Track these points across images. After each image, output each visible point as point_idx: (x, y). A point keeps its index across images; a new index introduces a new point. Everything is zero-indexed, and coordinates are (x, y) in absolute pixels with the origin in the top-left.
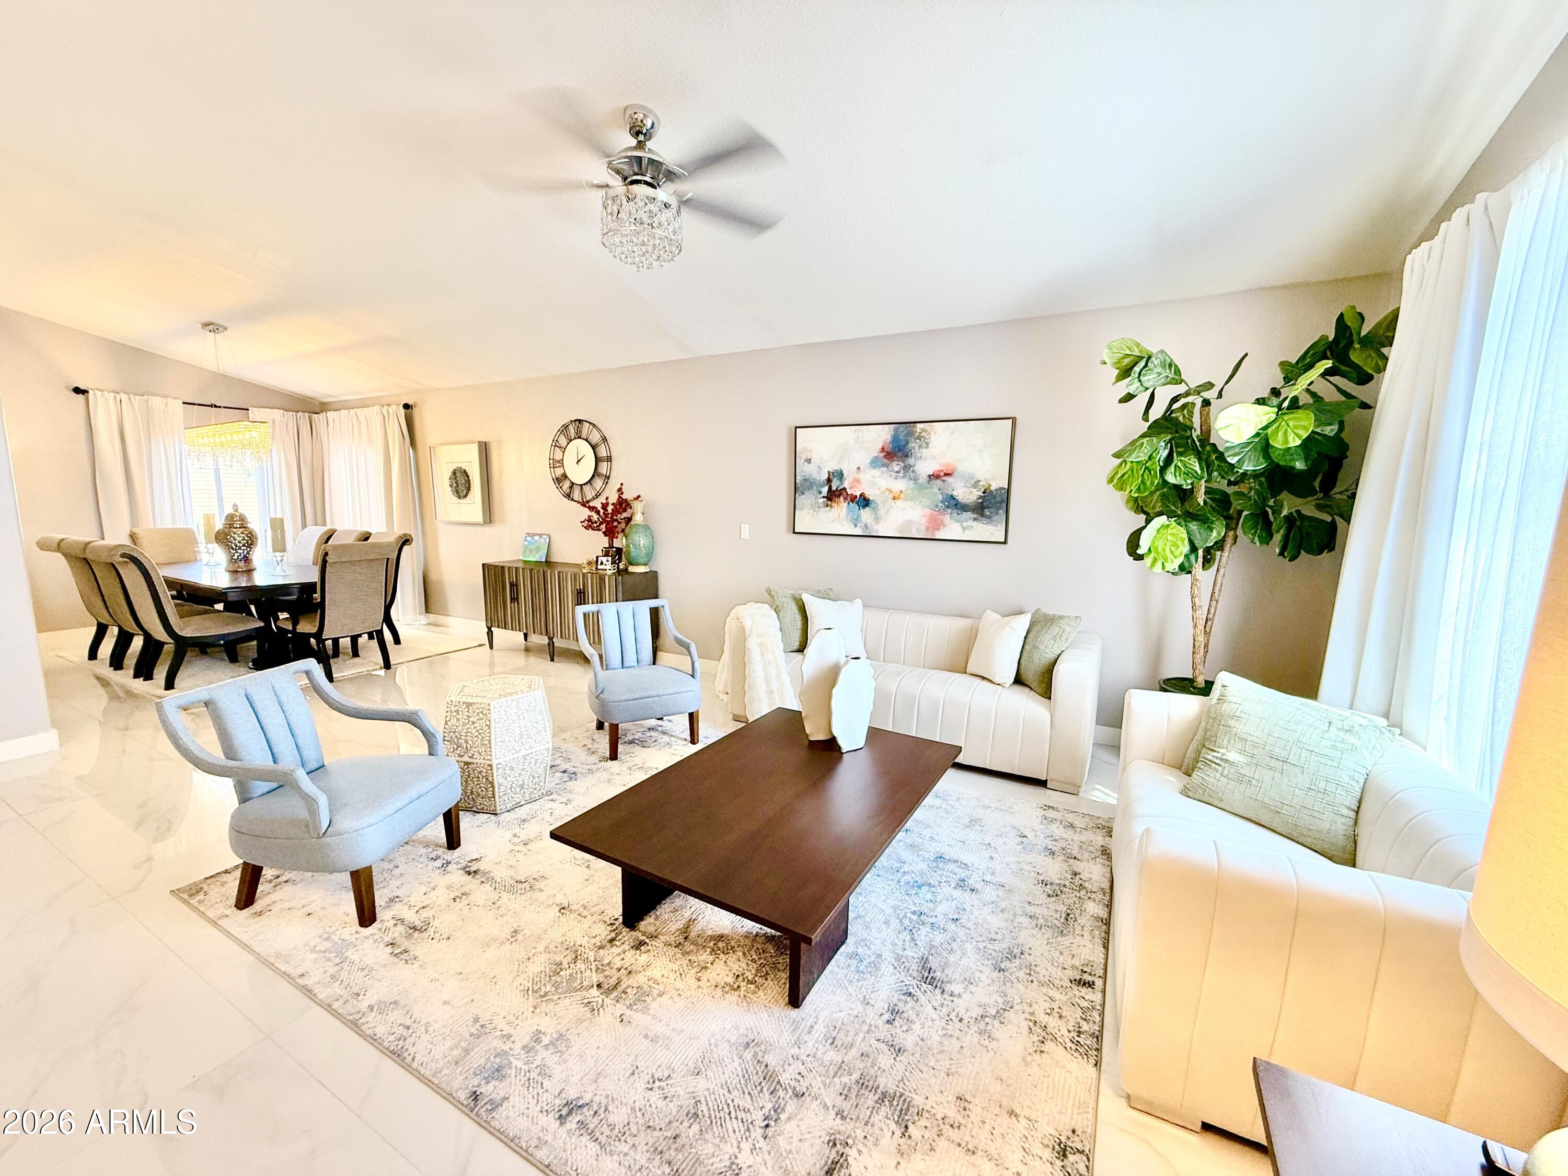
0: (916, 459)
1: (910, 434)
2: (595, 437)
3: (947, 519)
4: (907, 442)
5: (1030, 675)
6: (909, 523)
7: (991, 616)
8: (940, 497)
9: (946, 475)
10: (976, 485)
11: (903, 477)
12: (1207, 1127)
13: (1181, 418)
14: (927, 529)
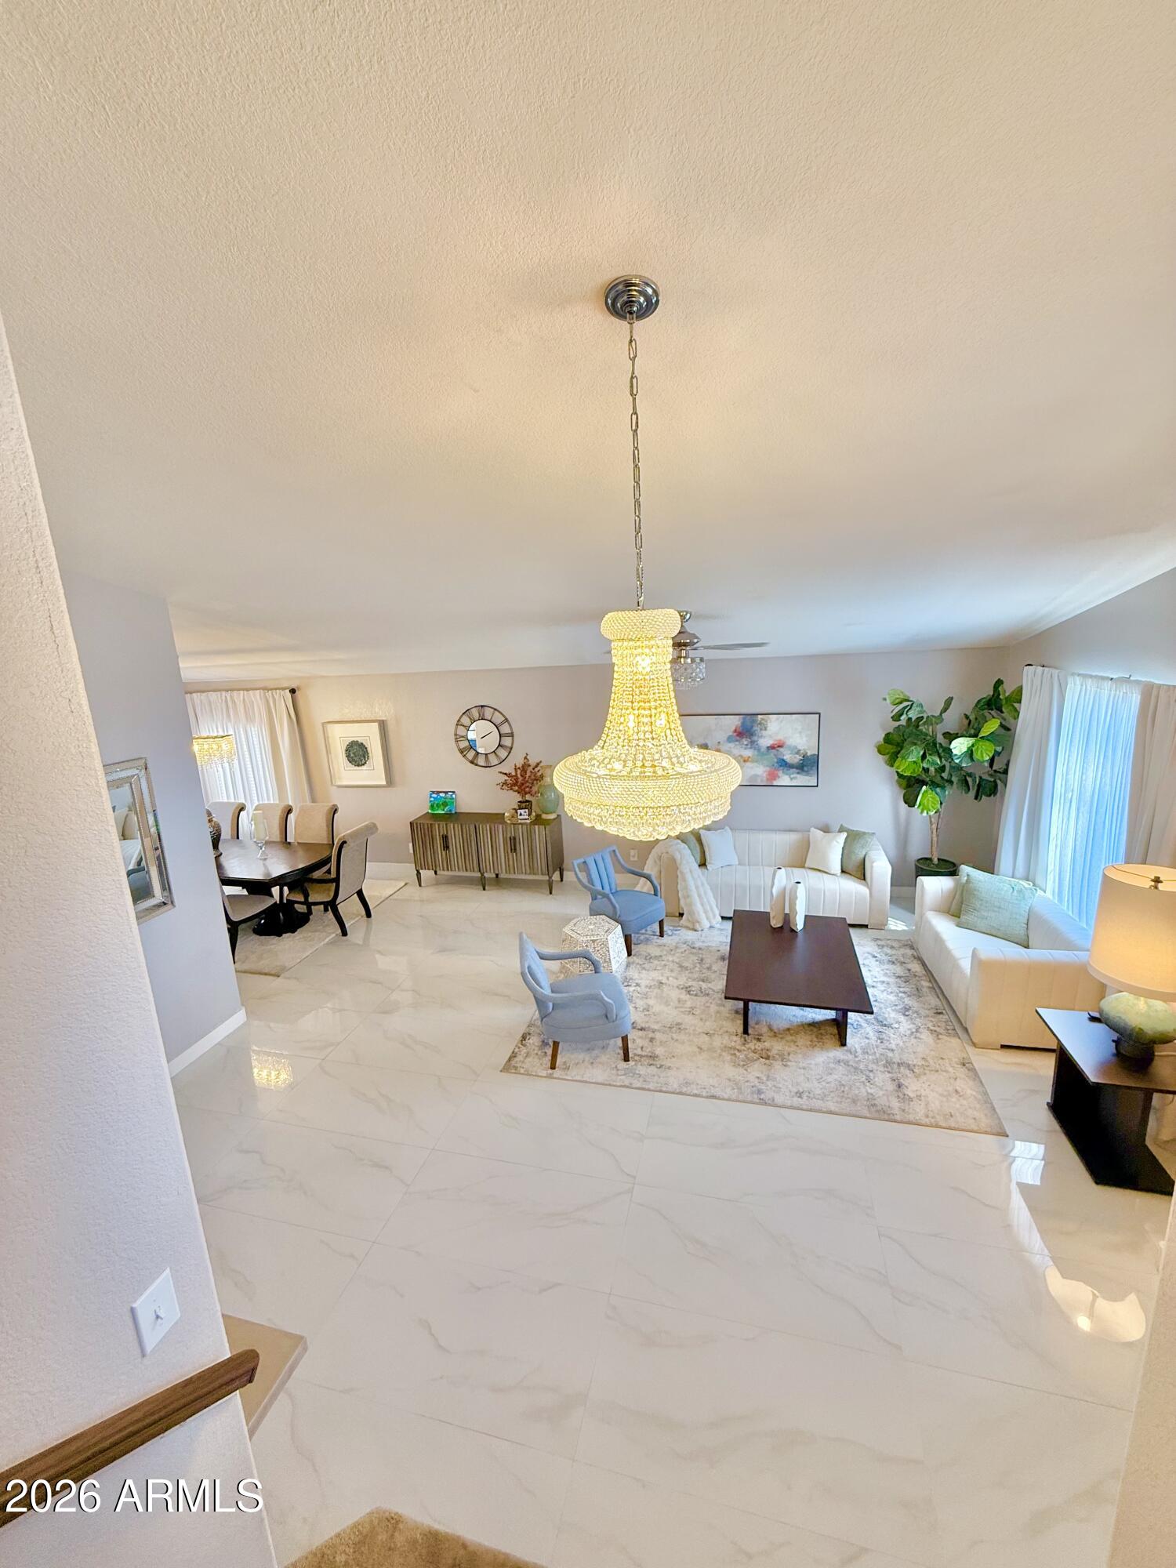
0: (759, 737)
1: (754, 721)
2: (499, 719)
3: (780, 773)
4: (752, 727)
5: (850, 867)
6: (756, 776)
7: (817, 834)
8: (776, 760)
9: (779, 746)
10: (798, 752)
11: (751, 748)
12: (1003, 1047)
13: (924, 730)
14: (768, 779)
